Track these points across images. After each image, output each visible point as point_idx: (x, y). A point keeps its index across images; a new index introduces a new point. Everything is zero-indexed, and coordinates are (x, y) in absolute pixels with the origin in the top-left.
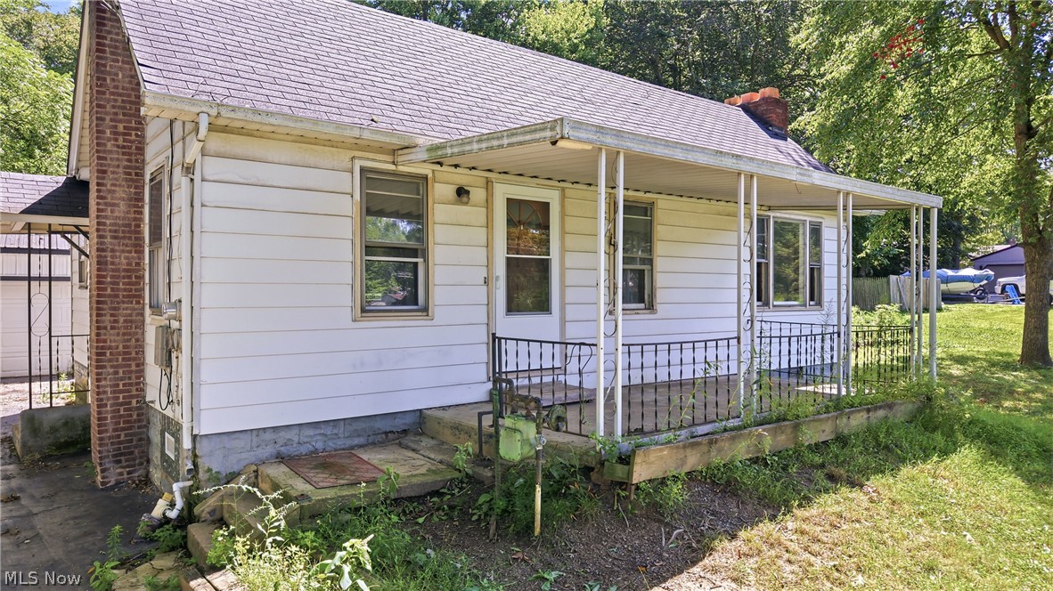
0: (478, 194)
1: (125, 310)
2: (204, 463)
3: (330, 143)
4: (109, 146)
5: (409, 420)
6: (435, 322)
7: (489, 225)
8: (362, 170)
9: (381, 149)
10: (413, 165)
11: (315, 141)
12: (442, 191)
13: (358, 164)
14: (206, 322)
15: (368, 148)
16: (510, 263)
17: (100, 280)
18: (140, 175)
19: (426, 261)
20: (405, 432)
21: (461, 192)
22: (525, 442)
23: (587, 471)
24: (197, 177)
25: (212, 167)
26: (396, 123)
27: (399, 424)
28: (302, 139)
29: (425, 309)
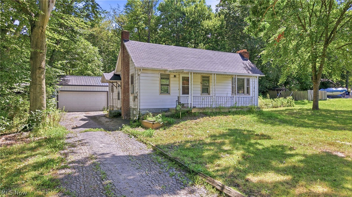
0: (177, 76)
1: (127, 94)
2: (141, 112)
3: (156, 70)
4: (125, 70)
5: (167, 109)
6: (171, 95)
7: (179, 81)
8: (160, 74)
9: (163, 71)
10: (167, 73)
11: (154, 70)
12: (172, 76)
13: (160, 73)
14: (141, 94)
15: (161, 71)
16: (183, 87)
17: (124, 90)
18: (129, 74)
19: (169, 87)
20: (167, 111)
21: (175, 76)
22: (179, 107)
23: (187, 112)
24: (140, 76)
25: (142, 75)
26: (165, 67)
27: (166, 110)
28: (153, 70)
29: (169, 94)
